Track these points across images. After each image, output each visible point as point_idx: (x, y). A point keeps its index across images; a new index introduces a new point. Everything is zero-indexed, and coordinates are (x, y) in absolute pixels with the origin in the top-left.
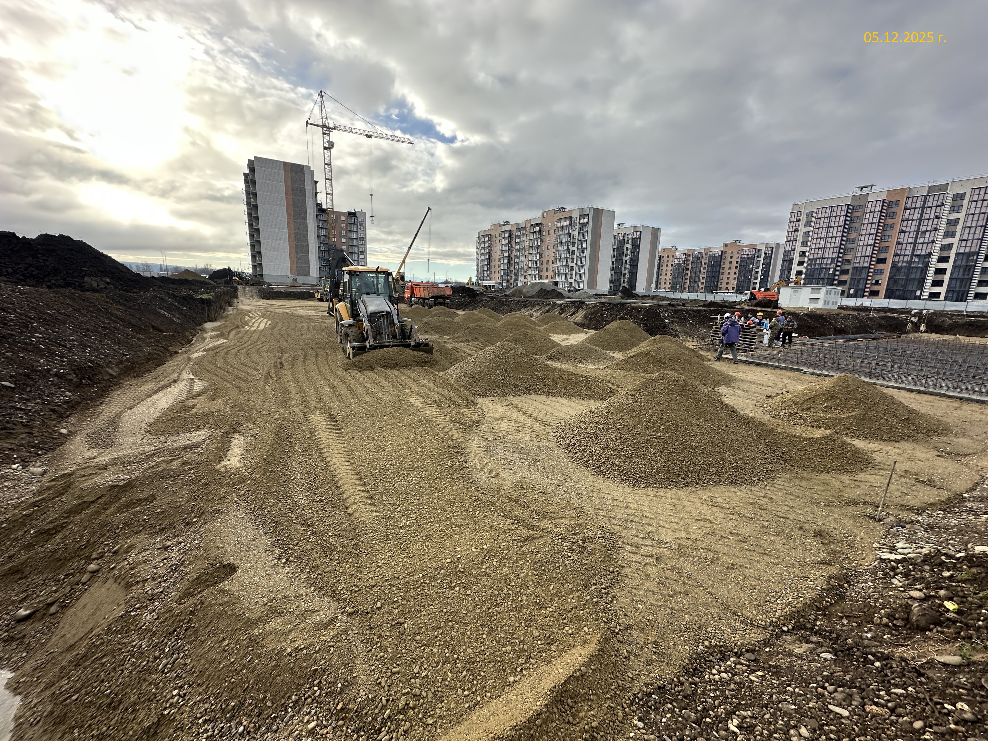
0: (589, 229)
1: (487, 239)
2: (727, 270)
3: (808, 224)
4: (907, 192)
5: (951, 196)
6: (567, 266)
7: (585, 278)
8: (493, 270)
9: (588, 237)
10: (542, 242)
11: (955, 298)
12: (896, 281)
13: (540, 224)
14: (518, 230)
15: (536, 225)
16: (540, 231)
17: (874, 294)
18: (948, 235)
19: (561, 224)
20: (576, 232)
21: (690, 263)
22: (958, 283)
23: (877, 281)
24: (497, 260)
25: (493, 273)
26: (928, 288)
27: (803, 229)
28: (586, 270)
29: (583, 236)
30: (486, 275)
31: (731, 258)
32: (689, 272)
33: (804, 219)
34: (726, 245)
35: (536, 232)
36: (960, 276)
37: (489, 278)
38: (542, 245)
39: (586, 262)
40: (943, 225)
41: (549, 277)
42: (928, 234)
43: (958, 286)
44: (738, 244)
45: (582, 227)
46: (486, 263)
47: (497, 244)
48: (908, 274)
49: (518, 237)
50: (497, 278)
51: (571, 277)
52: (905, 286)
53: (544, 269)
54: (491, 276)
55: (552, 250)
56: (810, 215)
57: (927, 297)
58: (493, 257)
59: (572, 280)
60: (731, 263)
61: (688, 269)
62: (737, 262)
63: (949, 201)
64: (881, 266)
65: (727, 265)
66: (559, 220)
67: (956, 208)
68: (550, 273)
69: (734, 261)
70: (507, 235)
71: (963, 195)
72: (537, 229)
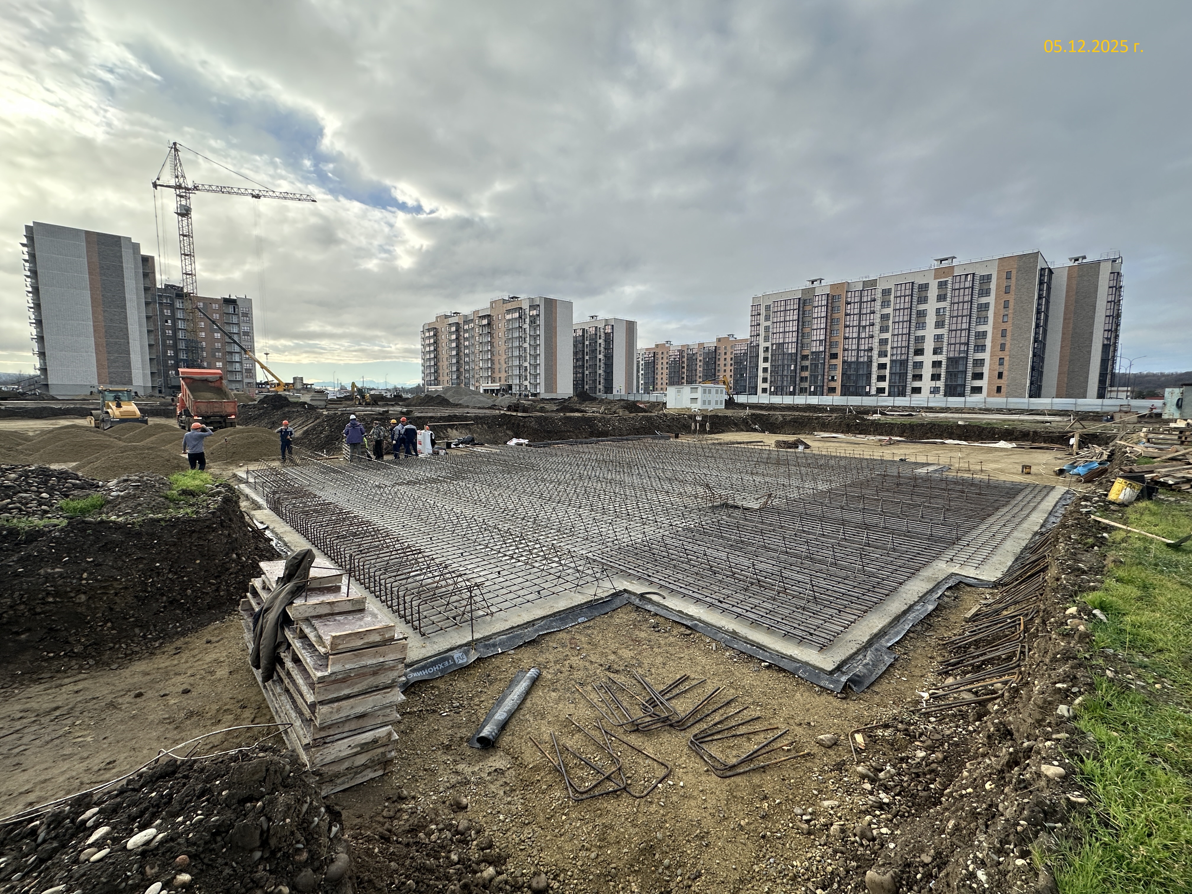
0: (541, 321)
1: (432, 333)
2: (722, 368)
3: (767, 318)
4: (846, 287)
5: (880, 291)
6: (520, 367)
7: (541, 380)
8: (441, 371)
9: (541, 332)
10: (492, 337)
11: (896, 393)
12: (849, 377)
13: (489, 316)
14: (466, 322)
15: (483, 317)
16: (489, 324)
17: (832, 390)
18: (884, 329)
19: (509, 317)
20: (526, 326)
21: (685, 360)
22: (897, 378)
23: (833, 377)
24: (445, 360)
25: (441, 375)
26: (875, 384)
27: (764, 324)
28: (541, 370)
29: (535, 330)
30: (433, 378)
31: (725, 354)
32: (685, 370)
33: (763, 312)
34: (719, 340)
35: (485, 325)
36: (898, 371)
37: (437, 382)
38: (493, 340)
39: (541, 360)
40: (877, 320)
41: (503, 379)
42: (867, 328)
43: (897, 381)
44: (731, 339)
45: (533, 320)
46: (432, 363)
47: (443, 338)
48: (857, 370)
49: (466, 331)
50: (445, 382)
51: (526, 379)
52: (856, 382)
53: (497, 370)
54: (439, 379)
55: (503, 347)
56: (768, 308)
57: (874, 393)
58: (440, 356)
59: (527, 383)
60: (725, 359)
61: (683, 367)
62: (731, 359)
63: (879, 295)
64: (834, 362)
65: (722, 362)
66: (509, 311)
67: (885, 304)
68: (503, 375)
69: (729, 356)
70: (453, 329)
71: (889, 290)
72: (485, 322)
